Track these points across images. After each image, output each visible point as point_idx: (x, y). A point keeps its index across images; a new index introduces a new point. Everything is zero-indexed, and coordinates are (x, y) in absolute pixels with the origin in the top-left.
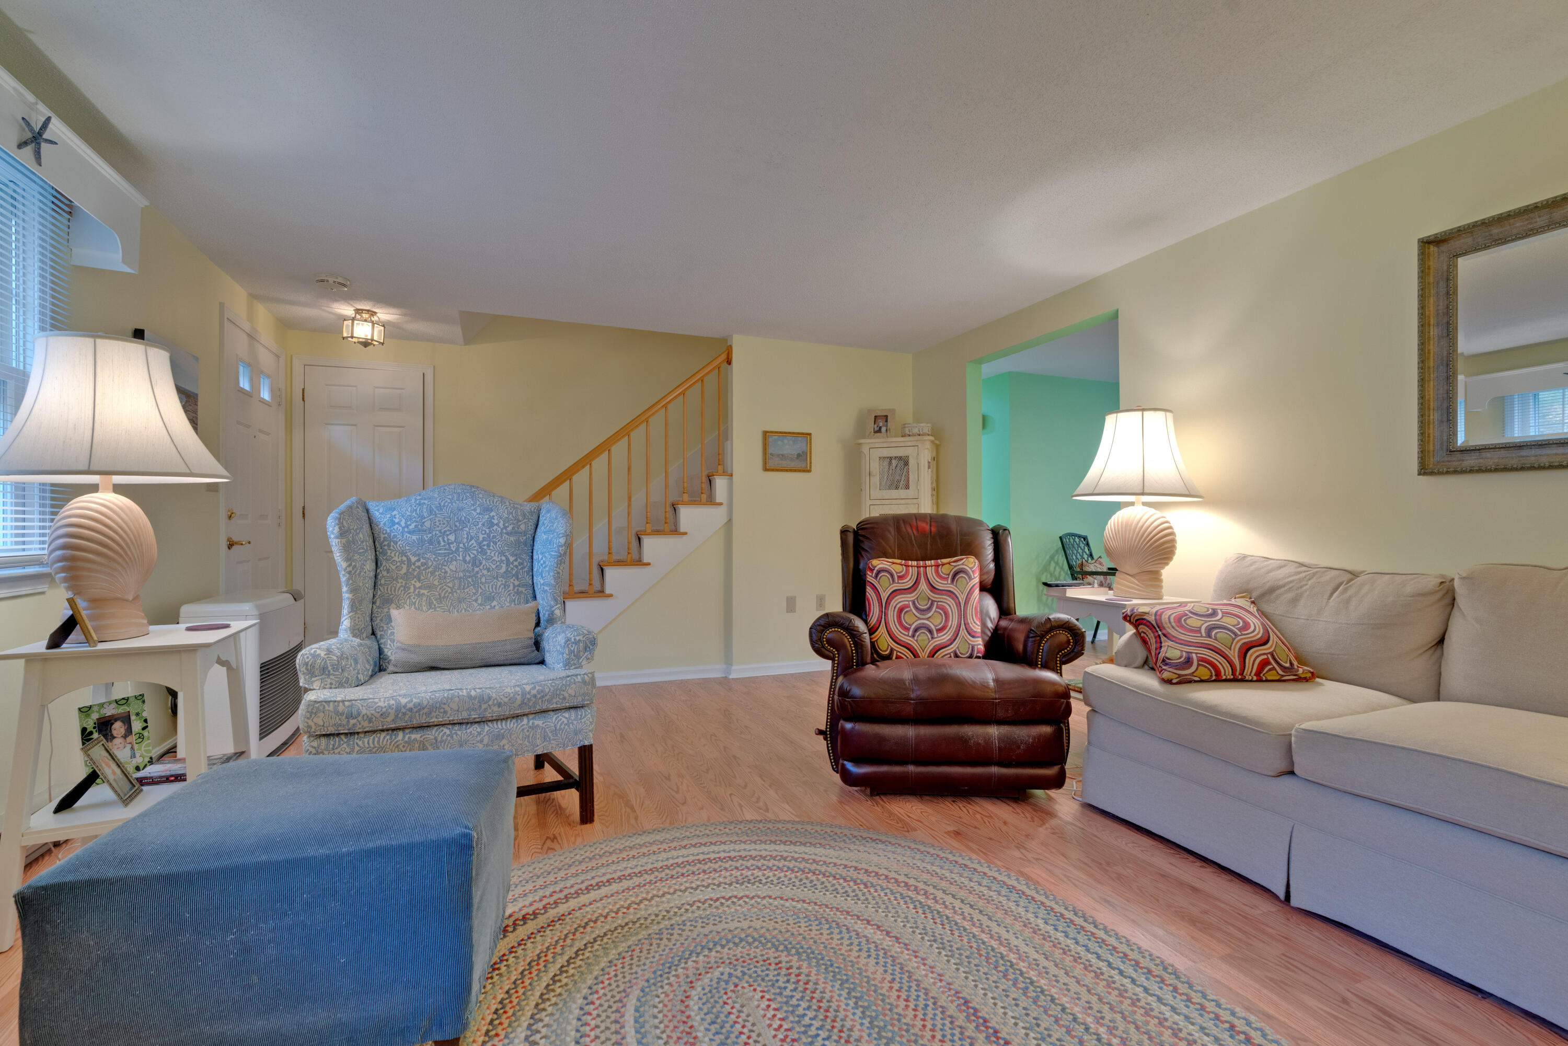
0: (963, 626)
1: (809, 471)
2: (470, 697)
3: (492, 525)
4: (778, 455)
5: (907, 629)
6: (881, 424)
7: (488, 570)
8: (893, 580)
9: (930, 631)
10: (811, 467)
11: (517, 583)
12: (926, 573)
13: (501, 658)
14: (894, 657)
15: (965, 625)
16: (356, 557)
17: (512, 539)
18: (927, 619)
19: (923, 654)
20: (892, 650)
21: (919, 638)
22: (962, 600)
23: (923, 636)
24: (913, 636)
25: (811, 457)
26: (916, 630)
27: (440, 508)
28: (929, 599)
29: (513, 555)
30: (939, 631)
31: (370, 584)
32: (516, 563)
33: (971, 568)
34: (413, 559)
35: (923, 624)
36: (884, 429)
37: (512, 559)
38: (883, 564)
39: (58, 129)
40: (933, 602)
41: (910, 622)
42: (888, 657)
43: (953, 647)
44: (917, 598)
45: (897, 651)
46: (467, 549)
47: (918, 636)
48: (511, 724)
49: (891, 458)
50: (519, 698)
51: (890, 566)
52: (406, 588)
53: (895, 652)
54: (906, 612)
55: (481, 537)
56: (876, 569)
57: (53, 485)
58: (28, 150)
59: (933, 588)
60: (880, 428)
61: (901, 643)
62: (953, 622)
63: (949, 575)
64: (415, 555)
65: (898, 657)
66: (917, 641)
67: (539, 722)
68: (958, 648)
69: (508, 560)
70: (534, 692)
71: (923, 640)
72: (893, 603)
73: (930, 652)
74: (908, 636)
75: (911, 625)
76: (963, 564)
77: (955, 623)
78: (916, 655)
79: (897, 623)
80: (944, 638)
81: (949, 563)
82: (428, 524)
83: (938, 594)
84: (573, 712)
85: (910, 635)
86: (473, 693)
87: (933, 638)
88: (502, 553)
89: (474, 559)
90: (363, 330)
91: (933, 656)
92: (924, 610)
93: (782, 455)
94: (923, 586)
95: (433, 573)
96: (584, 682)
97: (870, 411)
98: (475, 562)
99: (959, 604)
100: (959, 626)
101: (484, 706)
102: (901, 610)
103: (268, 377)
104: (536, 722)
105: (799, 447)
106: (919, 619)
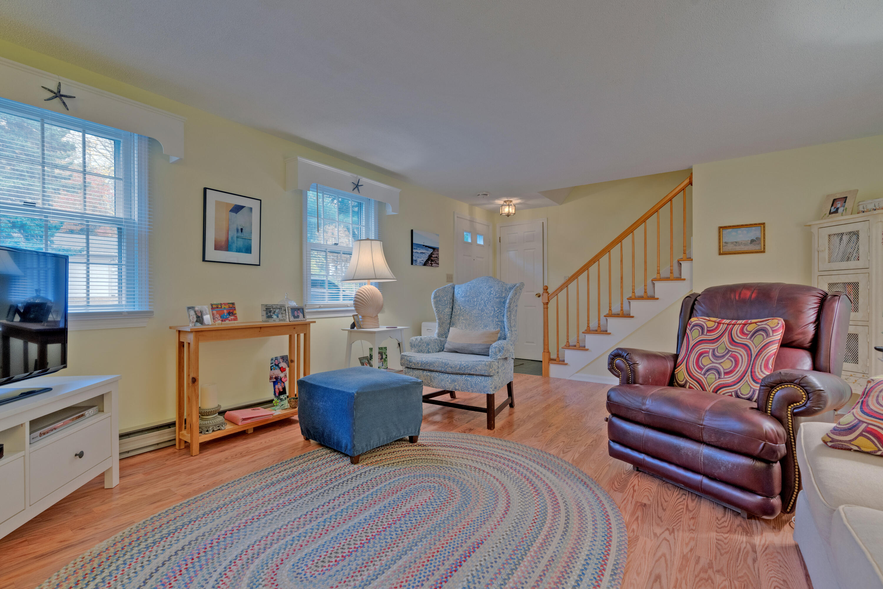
0: (749, 373)
1: (764, 252)
2: (442, 363)
3: (491, 294)
4: (732, 243)
5: (701, 369)
6: (839, 206)
7: (487, 314)
8: (703, 333)
9: (719, 373)
10: (764, 248)
11: (497, 320)
12: (732, 329)
13: (477, 351)
14: (687, 387)
15: (751, 372)
16: (440, 306)
17: (498, 300)
18: (720, 364)
19: (709, 389)
20: (686, 382)
21: (709, 376)
22: (754, 353)
23: (712, 376)
24: (704, 374)
25: (764, 241)
26: (708, 370)
27: (474, 287)
28: (727, 348)
29: (497, 307)
30: (726, 373)
31: (448, 317)
32: (498, 311)
33: (772, 328)
34: (462, 308)
35: (715, 366)
36: (840, 210)
37: (496, 309)
38: (699, 320)
39: (364, 180)
40: (729, 351)
41: (705, 364)
42: (683, 386)
43: (736, 387)
44: (717, 347)
45: (690, 383)
46: (480, 304)
47: (709, 374)
48: (459, 377)
49: (842, 234)
50: (458, 366)
51: (705, 322)
52: (459, 319)
53: (688, 384)
54: (704, 356)
55: (486, 299)
56: (692, 324)
57: (379, 283)
58: (356, 190)
59: (732, 341)
60: (838, 209)
61: (694, 378)
62: (742, 368)
63: (750, 332)
64: (462, 306)
65: (690, 388)
66: (706, 378)
67: (469, 379)
68: (740, 389)
69: (495, 310)
70: (465, 365)
71: (711, 378)
72: (696, 349)
73: (715, 389)
74: (701, 373)
75: (705, 366)
76: (766, 324)
77: (743, 369)
78: (704, 389)
79: (695, 364)
80: (730, 379)
81: (756, 323)
82: (468, 294)
83: (735, 346)
84: (483, 377)
85: (702, 373)
86: (444, 361)
87: (719, 378)
88: (493, 307)
89: (482, 309)
90: (506, 210)
91: (716, 392)
92: (718, 357)
93: (736, 242)
94: (725, 339)
95: (467, 314)
96: (485, 365)
97: (828, 196)
98: (482, 310)
99: (750, 355)
100: (745, 372)
101: (446, 367)
102: (701, 354)
103: (481, 235)
104: (468, 378)
105: (754, 233)
106: (713, 362)
